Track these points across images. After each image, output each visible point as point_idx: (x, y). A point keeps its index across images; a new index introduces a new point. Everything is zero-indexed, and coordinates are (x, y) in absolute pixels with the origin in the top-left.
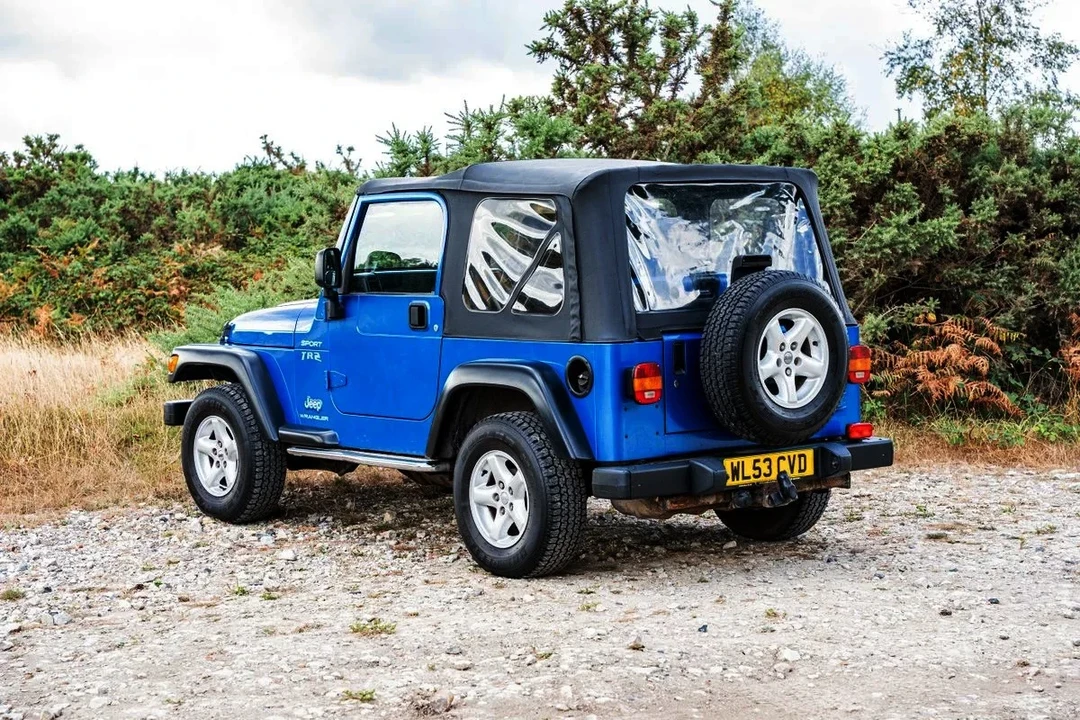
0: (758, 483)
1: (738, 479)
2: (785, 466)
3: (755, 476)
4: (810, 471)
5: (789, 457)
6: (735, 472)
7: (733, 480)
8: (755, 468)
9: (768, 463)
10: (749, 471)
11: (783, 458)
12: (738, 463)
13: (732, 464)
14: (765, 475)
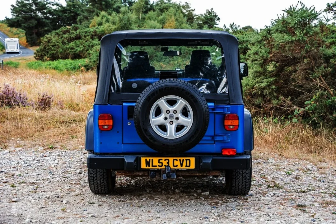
1: (149, 166)
3: (159, 166)
6: (148, 163)
7: (146, 166)
9: (167, 161)
12: (150, 159)
13: (146, 159)
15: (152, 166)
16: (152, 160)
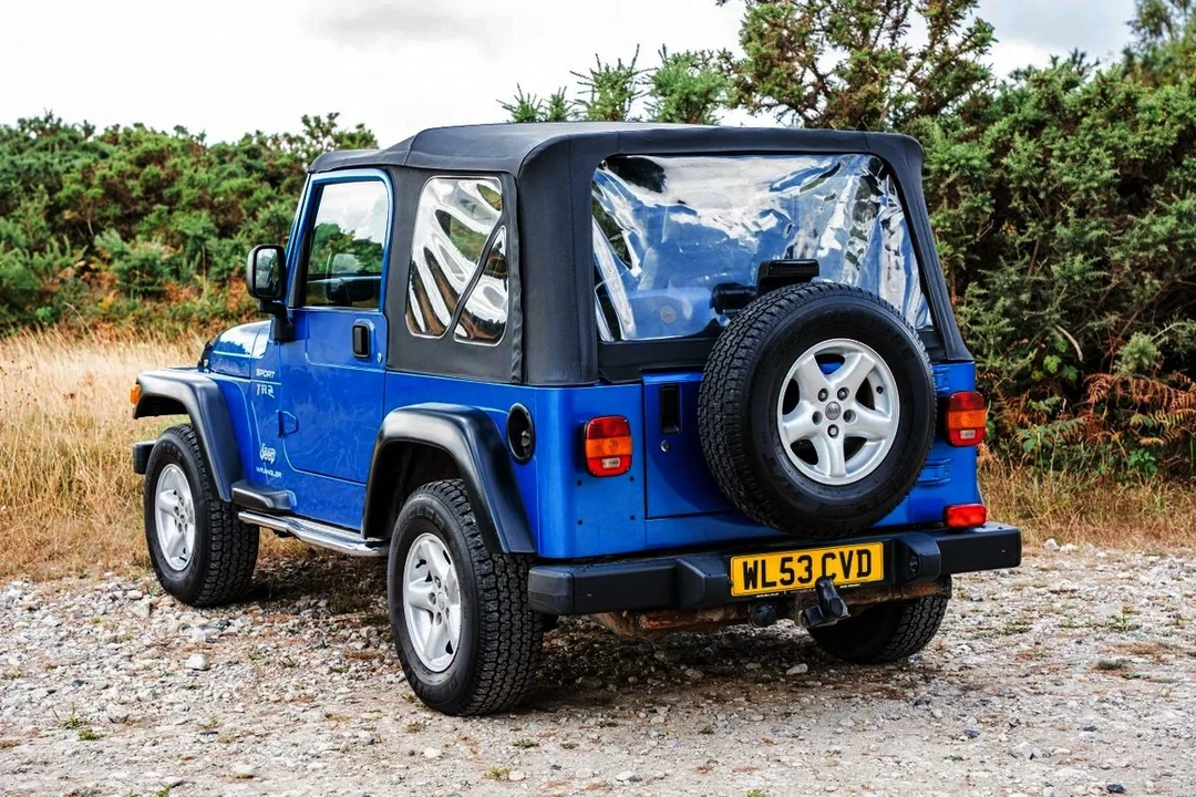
0: (788, 592)
1: (755, 586)
2: (834, 566)
3: (783, 582)
4: (877, 574)
5: (842, 554)
6: (750, 577)
7: (747, 587)
8: (783, 570)
9: (805, 563)
10: (774, 573)
11: (833, 556)
12: (756, 563)
13: (745, 564)
14: (801, 580)
15: (765, 584)
16: (763, 562)
